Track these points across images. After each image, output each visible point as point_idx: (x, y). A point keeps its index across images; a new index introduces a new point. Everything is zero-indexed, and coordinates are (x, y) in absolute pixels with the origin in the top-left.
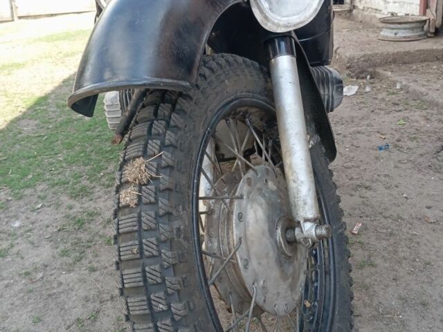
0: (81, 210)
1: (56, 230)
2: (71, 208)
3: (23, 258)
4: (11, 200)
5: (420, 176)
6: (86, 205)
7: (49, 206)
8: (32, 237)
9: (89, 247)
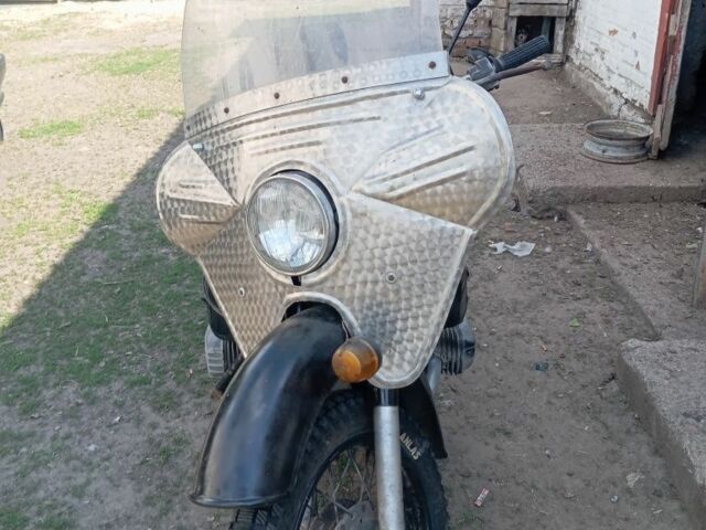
0: (166, 432)
1: (137, 462)
2: (154, 426)
3: (102, 502)
4: (82, 404)
5: (573, 422)
6: (172, 424)
7: (129, 421)
8: (111, 469)
9: (177, 494)
